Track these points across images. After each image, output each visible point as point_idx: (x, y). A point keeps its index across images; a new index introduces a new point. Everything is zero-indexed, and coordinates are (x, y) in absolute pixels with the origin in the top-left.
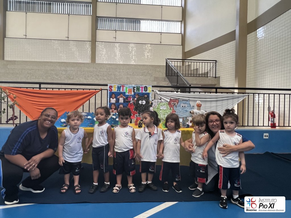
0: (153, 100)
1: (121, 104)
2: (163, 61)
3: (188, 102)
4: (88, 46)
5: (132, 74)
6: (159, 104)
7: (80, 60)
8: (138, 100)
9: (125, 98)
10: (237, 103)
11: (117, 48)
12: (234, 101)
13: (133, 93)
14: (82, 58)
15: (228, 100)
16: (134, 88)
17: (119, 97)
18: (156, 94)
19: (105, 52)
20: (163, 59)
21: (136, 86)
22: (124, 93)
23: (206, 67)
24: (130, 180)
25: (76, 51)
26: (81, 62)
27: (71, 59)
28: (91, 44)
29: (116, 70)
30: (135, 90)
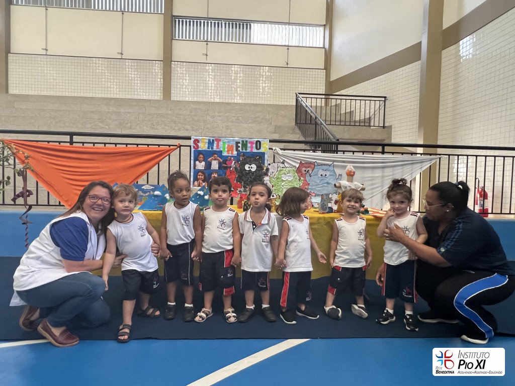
0: (269, 164)
1: (215, 171)
2: (291, 97)
3: (331, 168)
4: (158, 69)
5: (236, 119)
6: (281, 170)
7: (144, 94)
9: (221, 160)
10: (420, 171)
11: (209, 72)
12: (414, 167)
13: (235, 153)
14: (147, 91)
15: (404, 166)
16: (237, 143)
17: (210, 159)
18: (276, 155)
19: (187, 81)
20: (291, 94)
21: (241, 140)
23: (368, 108)
24: (228, 302)
25: (136, 78)
26: (145, 98)
27: (127, 93)
28: (162, 65)
29: (207, 112)
30: (239, 147)
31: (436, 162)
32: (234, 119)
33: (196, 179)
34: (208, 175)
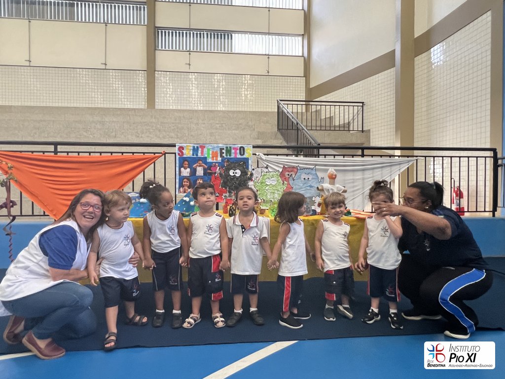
0: (253, 169)
1: (200, 177)
2: (273, 104)
4: (141, 79)
5: (220, 126)
6: (265, 175)
7: (128, 103)
9: (206, 167)
10: (398, 173)
11: (192, 81)
12: (392, 169)
13: (219, 159)
14: (132, 100)
15: (383, 169)
16: (221, 149)
17: (195, 165)
18: (259, 160)
19: (171, 90)
20: (273, 101)
21: (225, 146)
22: (204, 159)
23: (346, 114)
24: (215, 307)
25: (120, 88)
26: (129, 106)
27: (111, 102)
28: (146, 75)
29: (191, 120)
30: (223, 153)
31: (413, 164)
32: (218, 126)
33: (181, 185)
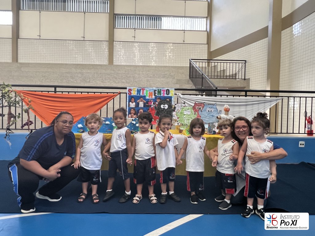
0: (176, 104)
1: (141, 108)
2: (186, 62)
3: (215, 107)
4: (105, 47)
5: (153, 76)
6: (183, 108)
7: (97, 61)
8: (160, 104)
10: (269, 107)
11: (136, 47)
12: (266, 105)
13: (154, 97)
14: (99, 59)
16: (155, 91)
17: (138, 101)
18: (179, 98)
19: (123, 53)
20: (186, 60)
21: (157, 89)
22: (144, 97)
23: (234, 68)
24: (151, 190)
25: (92, 52)
26: (97, 63)
27: (87, 61)
28: (108, 44)
29: (135, 72)
30: (156, 93)
33: (130, 113)
34: (137, 111)
